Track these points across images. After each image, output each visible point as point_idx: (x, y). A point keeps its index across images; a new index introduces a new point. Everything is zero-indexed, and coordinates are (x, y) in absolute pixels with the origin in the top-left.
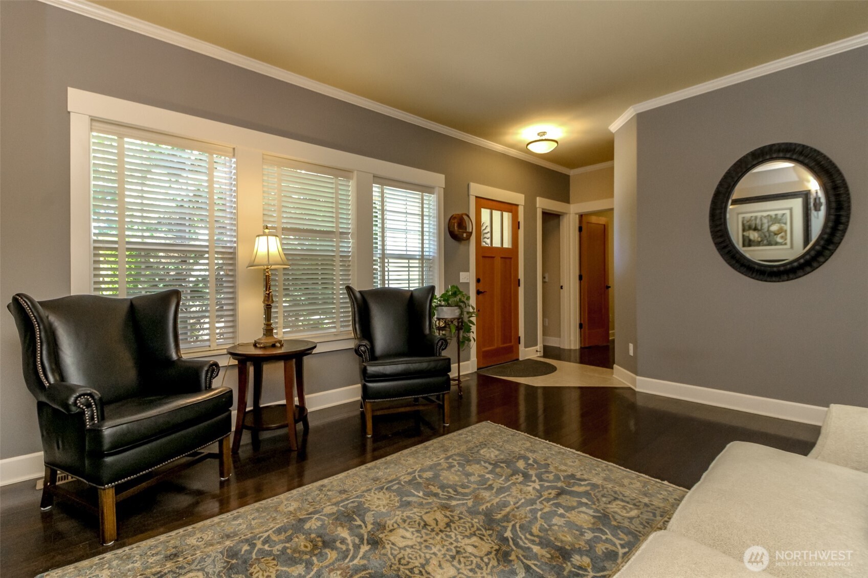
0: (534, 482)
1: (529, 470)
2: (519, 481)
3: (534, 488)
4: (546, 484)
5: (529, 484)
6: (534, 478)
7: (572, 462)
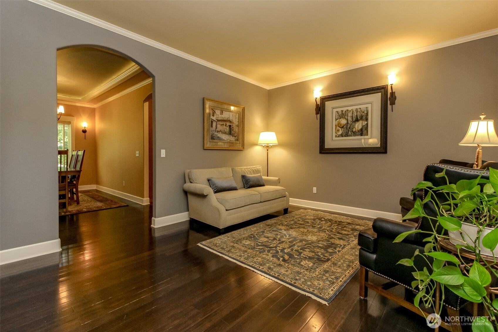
0: (279, 249)
1: (282, 254)
2: (286, 249)
3: (279, 247)
4: (274, 249)
5: (282, 248)
6: (279, 251)
7: (258, 259)
